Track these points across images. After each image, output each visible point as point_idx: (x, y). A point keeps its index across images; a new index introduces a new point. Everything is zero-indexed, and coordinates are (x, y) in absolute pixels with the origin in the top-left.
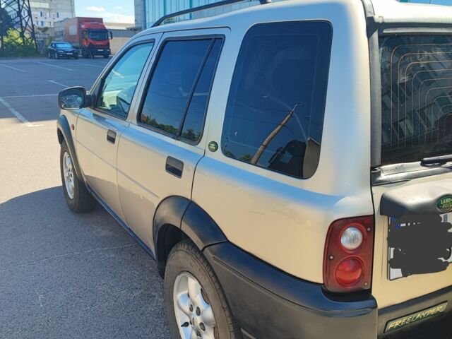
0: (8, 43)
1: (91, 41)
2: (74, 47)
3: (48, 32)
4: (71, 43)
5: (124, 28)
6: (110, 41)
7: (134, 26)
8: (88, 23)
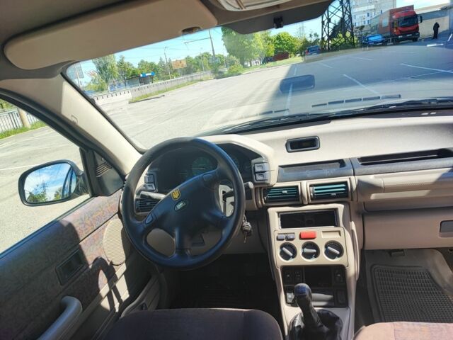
0: (334, 45)
1: (401, 29)
2: (384, 37)
3: (364, 29)
4: (381, 35)
5: (438, 9)
6: (420, 25)
7: (449, 5)
8: (399, 13)
